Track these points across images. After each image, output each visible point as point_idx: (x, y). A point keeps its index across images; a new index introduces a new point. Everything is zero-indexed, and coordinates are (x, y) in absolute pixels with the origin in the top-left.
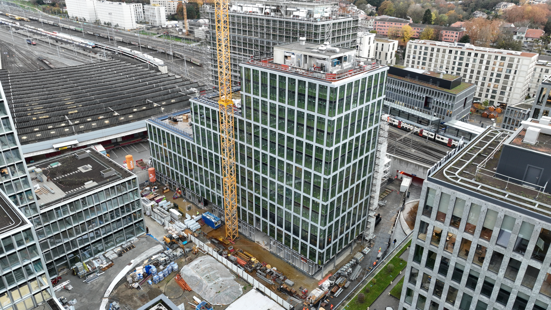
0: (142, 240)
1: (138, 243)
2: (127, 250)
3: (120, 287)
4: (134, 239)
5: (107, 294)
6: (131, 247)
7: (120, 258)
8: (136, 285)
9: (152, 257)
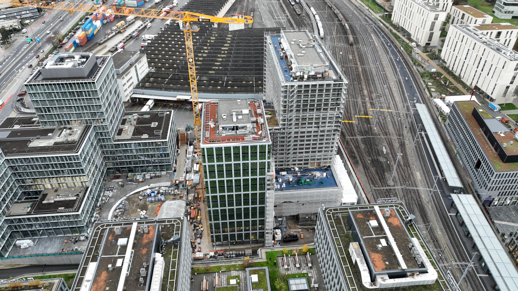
0: (168, 175)
1: (164, 176)
2: (156, 177)
3: (136, 195)
4: (164, 173)
5: (127, 195)
6: (159, 177)
7: (150, 180)
8: (141, 198)
9: (161, 187)
